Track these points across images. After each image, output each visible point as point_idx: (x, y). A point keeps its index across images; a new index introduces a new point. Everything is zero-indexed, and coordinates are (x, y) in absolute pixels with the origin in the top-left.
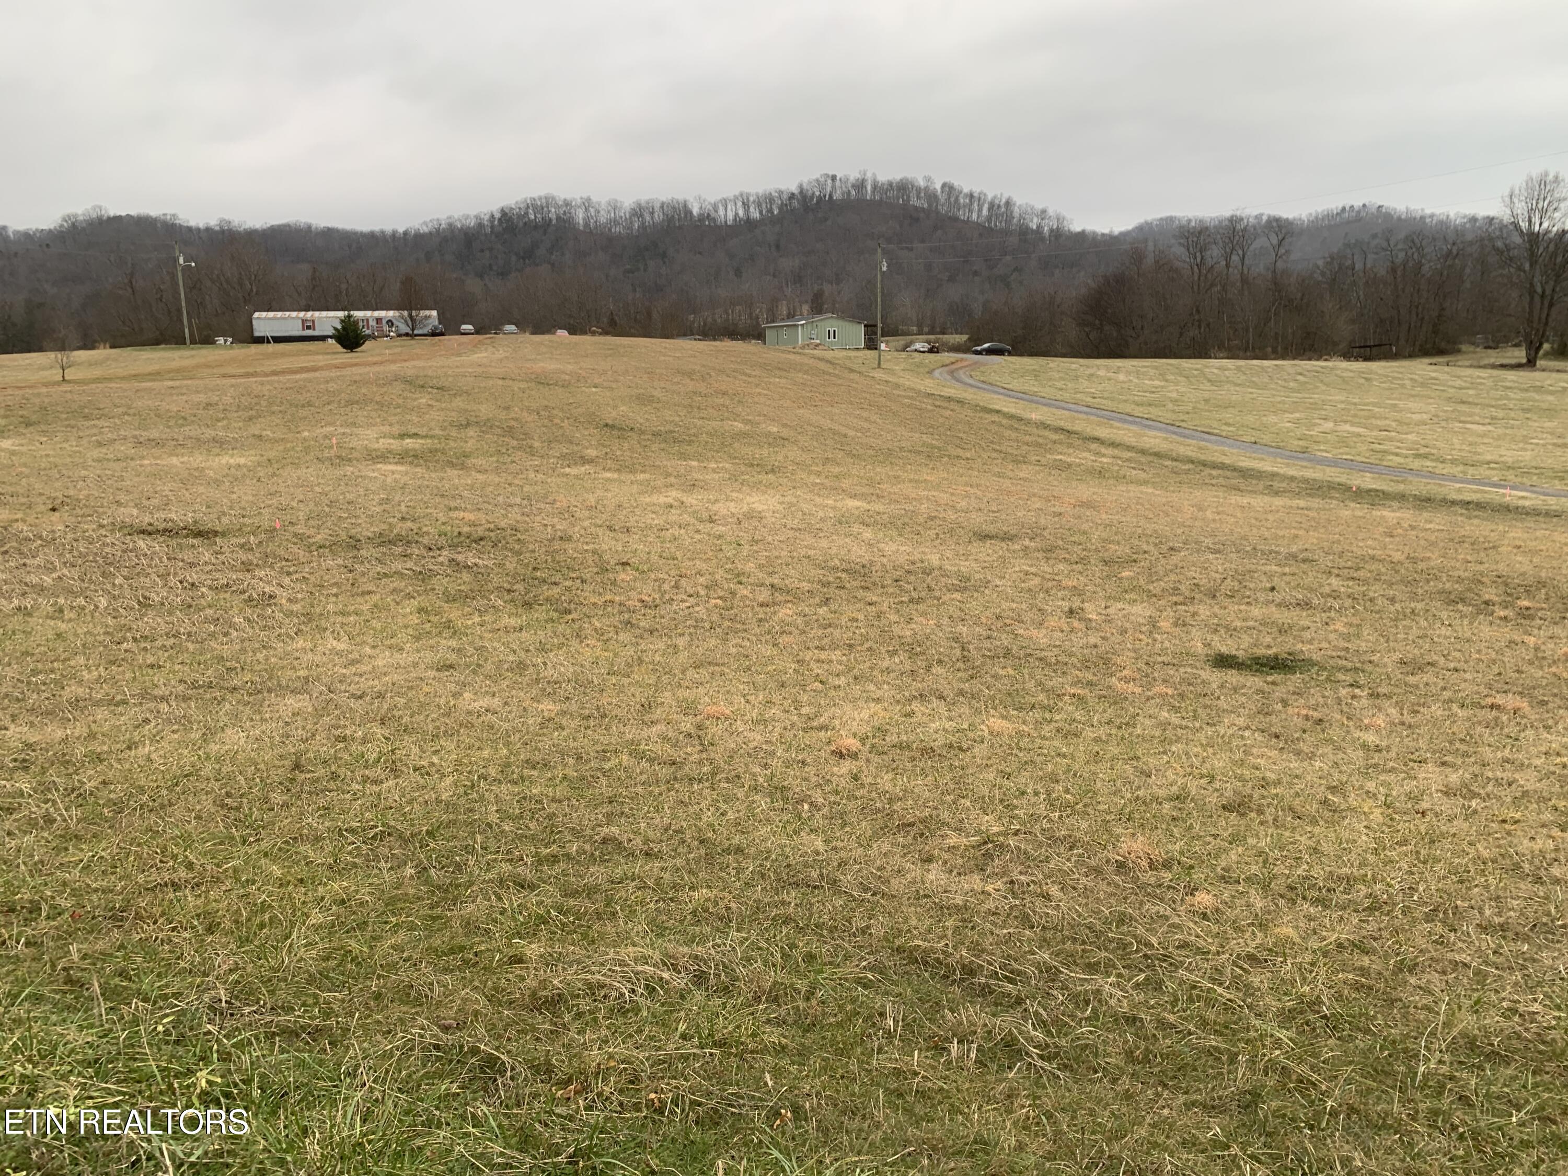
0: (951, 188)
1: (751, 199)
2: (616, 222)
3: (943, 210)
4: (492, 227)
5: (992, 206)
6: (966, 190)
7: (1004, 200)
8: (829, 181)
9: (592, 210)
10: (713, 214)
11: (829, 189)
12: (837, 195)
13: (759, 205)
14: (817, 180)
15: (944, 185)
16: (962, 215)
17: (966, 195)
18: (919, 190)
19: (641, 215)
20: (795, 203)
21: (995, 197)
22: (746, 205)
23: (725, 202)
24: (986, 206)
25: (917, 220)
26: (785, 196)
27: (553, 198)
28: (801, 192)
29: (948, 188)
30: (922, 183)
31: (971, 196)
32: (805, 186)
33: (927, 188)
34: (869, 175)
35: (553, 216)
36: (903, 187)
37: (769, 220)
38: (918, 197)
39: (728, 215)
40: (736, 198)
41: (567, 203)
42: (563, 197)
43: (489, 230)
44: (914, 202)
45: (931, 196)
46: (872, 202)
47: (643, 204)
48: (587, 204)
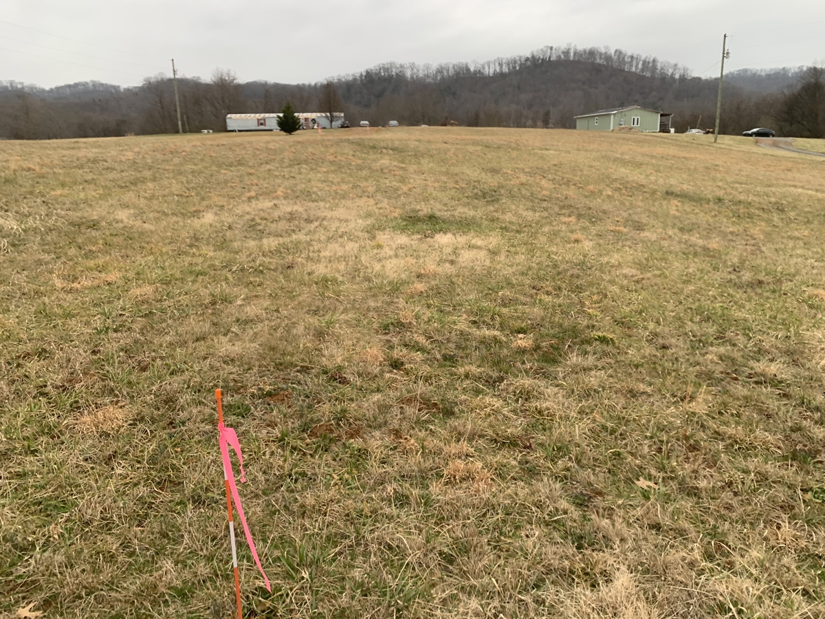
0: (620, 53)
1: (504, 61)
2: (428, 76)
3: (615, 65)
4: (361, 80)
5: (644, 62)
6: (629, 54)
7: (652, 60)
8: (549, 50)
9: (415, 70)
10: (482, 71)
11: (548, 55)
12: (554, 58)
13: (508, 65)
14: (542, 50)
15: (616, 51)
16: (626, 68)
17: (629, 57)
18: (601, 54)
19: (442, 72)
20: (529, 63)
21: (647, 57)
22: (501, 65)
23: (489, 64)
24: (641, 63)
25: (600, 71)
26: (523, 60)
27: (394, 63)
28: (533, 57)
29: (619, 52)
30: (603, 51)
31: (632, 57)
32: (535, 54)
33: (606, 53)
34: (572, 46)
35: (394, 73)
36: (592, 53)
37: (513, 73)
38: (601, 58)
39: (490, 71)
40: (495, 61)
41: (402, 66)
42: (400, 63)
43: (359, 82)
44: (598, 61)
45: (608, 58)
46: (573, 62)
47: (443, 66)
48: (412, 66)
